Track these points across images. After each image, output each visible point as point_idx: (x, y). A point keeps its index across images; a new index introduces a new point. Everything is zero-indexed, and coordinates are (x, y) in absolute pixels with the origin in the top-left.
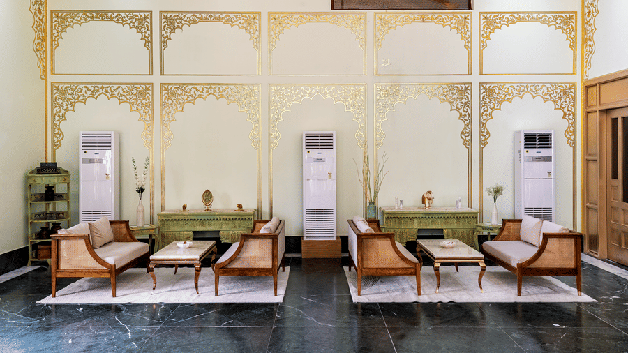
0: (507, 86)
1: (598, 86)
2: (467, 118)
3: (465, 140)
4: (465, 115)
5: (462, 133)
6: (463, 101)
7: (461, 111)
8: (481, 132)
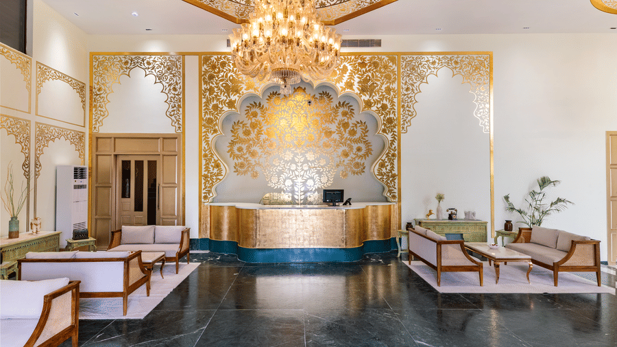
0: (52, 128)
1: (113, 139)
2: (27, 151)
3: (25, 171)
4: (26, 149)
5: (24, 165)
6: (25, 135)
7: (23, 144)
8: (36, 164)
